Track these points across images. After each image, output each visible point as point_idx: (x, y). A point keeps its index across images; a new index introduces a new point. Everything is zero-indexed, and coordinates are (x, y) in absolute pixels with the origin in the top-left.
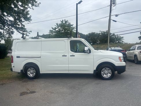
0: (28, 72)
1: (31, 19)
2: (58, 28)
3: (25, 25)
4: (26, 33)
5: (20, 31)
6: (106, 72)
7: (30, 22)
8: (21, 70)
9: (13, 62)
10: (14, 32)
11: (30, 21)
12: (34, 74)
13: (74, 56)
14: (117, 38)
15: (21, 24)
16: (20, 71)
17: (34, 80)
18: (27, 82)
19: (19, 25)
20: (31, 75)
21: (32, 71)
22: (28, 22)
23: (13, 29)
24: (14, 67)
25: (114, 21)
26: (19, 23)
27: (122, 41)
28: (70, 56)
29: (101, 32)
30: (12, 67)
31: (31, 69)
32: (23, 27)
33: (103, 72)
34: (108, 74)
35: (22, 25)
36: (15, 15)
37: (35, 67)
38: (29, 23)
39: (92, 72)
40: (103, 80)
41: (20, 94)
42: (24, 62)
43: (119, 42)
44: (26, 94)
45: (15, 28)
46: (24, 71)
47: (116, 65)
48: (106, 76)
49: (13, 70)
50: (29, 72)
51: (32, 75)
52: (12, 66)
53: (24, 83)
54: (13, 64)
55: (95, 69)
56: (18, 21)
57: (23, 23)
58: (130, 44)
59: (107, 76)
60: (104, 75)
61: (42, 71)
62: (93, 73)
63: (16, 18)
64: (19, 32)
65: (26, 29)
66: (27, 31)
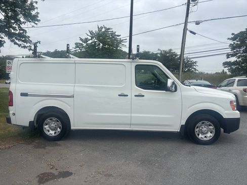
0: (45, 127)
1: (38, 19)
2: (91, 39)
3: (26, 29)
4: (28, 45)
5: (17, 41)
6: (204, 129)
7: (37, 24)
8: (30, 122)
9: (12, 105)
10: (5, 42)
11: (36, 22)
12: (59, 130)
13: (144, 96)
14: (186, 64)
15: (19, 27)
16: (27, 124)
17: (59, 142)
18: (44, 148)
19: (14, 29)
20: (52, 133)
21: (53, 125)
22: (33, 24)
23: (3, 36)
24: (14, 114)
25: (191, 32)
26: (14, 26)
27: (194, 68)
28: (135, 96)
29: (159, 52)
30: (11, 116)
31: (51, 120)
32: (23, 33)
33: (198, 129)
34: (207, 133)
35: (21, 29)
36: (8, 9)
37: (61, 116)
38: (35, 25)
39: (176, 128)
40: (198, 146)
41: (37, 179)
42: (36, 105)
43: (189, 70)
44: (52, 179)
45: (6, 35)
46: (35, 124)
47: (225, 116)
48: (203, 136)
49: (13, 122)
50: (47, 126)
51: (54, 132)
52: (11, 112)
53: (40, 151)
54: (12, 110)
55: (183, 123)
56: (13, 21)
57: (23, 26)
58: (207, 73)
59: (205, 137)
60: (200, 135)
61: (75, 125)
62: (179, 131)
63: (9, 15)
64: (15, 43)
65: (29, 37)
66: (31, 41)
